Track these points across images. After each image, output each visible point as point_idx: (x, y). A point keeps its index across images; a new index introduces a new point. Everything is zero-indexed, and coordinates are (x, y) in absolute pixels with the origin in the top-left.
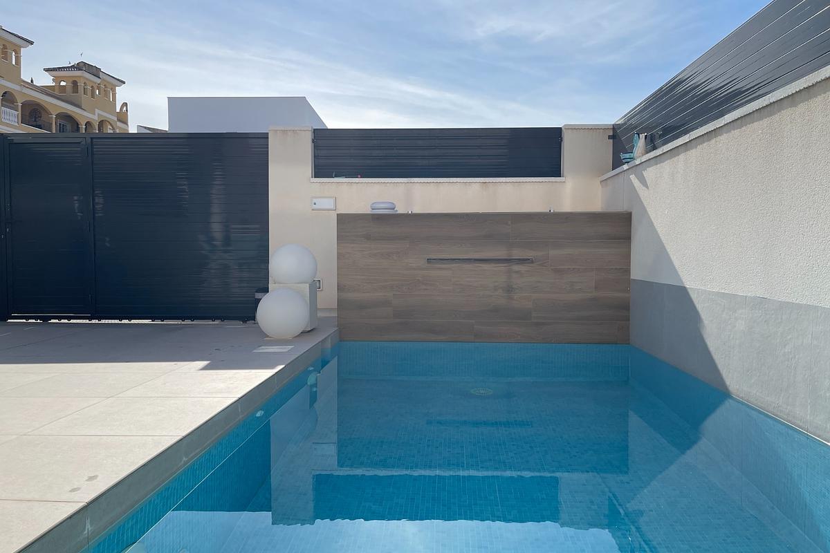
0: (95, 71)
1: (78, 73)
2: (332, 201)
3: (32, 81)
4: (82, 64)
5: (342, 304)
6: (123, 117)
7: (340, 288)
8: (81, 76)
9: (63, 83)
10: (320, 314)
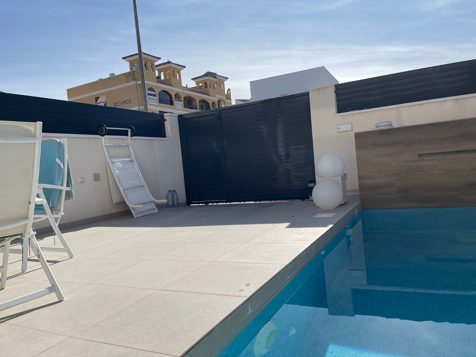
0: (213, 75)
1: (206, 78)
3: (187, 86)
4: (208, 73)
5: (362, 187)
6: (228, 97)
7: (360, 178)
8: (208, 79)
9: (200, 85)
10: (348, 194)
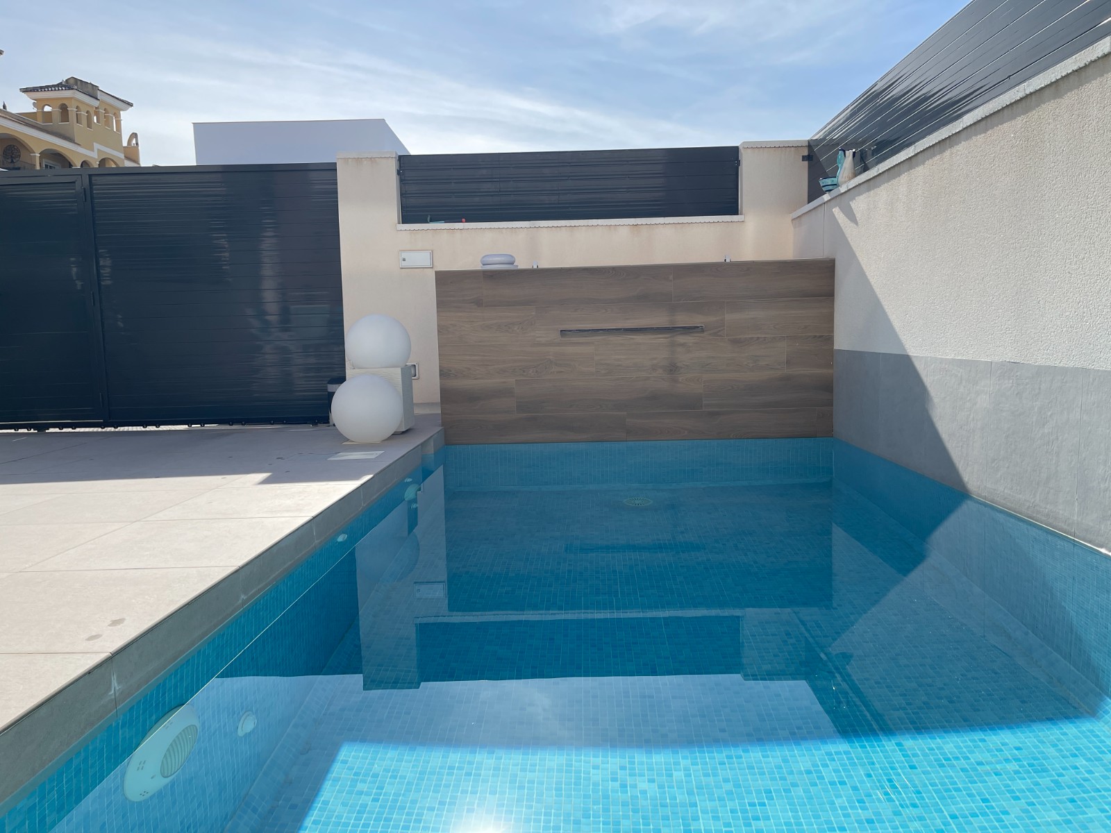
0: (90, 90)
1: (68, 93)
2: (427, 255)
3: (4, 107)
4: (72, 82)
5: (447, 395)
6: (132, 153)
7: (444, 374)
8: (71, 98)
9: (47, 109)
10: (417, 411)
